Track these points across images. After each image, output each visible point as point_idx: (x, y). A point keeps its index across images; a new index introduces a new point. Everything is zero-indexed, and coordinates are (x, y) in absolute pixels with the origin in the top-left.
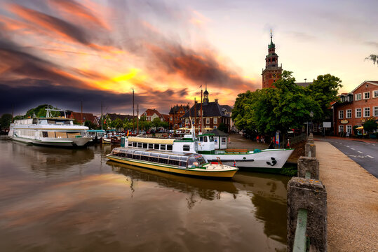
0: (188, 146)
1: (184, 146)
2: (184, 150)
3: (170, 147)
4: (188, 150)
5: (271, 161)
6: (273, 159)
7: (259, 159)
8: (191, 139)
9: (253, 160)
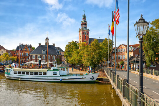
0: (56, 73)
1: (54, 73)
2: (54, 74)
3: (45, 74)
4: (56, 74)
5: (92, 78)
6: (93, 77)
7: (88, 77)
8: (57, 69)
9: (85, 78)
